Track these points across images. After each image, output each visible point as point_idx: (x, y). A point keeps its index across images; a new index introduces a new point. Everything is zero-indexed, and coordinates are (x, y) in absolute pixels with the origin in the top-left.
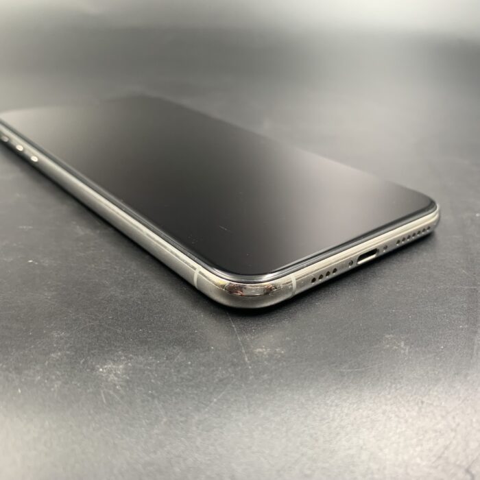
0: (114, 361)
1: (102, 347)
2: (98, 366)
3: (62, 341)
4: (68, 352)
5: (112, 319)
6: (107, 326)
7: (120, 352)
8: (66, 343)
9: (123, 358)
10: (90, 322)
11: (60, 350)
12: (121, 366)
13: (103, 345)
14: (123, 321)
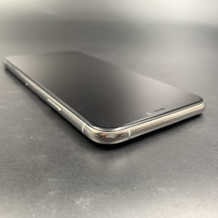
0: (84, 196)
1: (76, 188)
2: (75, 200)
3: (54, 184)
4: (58, 191)
5: (79, 170)
6: (76, 175)
7: (86, 191)
8: (56, 185)
9: (88, 195)
10: (67, 173)
11: (53, 190)
12: (88, 200)
13: (76, 186)
14: (85, 172)
